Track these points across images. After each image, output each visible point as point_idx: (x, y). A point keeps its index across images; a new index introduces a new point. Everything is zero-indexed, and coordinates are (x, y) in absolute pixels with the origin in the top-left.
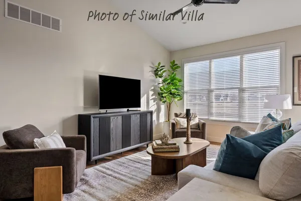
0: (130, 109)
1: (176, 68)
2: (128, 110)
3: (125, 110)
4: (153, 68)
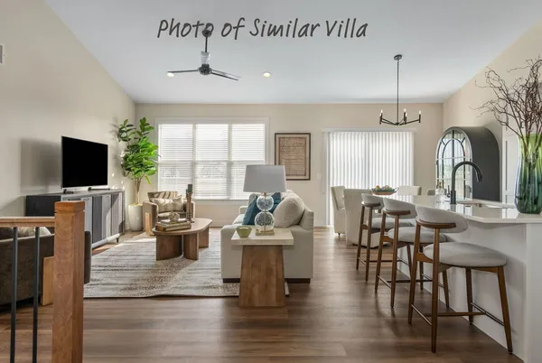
0: (93, 187)
1: (148, 129)
2: (90, 189)
3: (86, 188)
4: (115, 126)
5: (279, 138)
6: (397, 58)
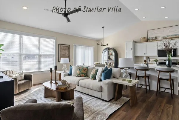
5: (60, 46)
6: (103, 27)
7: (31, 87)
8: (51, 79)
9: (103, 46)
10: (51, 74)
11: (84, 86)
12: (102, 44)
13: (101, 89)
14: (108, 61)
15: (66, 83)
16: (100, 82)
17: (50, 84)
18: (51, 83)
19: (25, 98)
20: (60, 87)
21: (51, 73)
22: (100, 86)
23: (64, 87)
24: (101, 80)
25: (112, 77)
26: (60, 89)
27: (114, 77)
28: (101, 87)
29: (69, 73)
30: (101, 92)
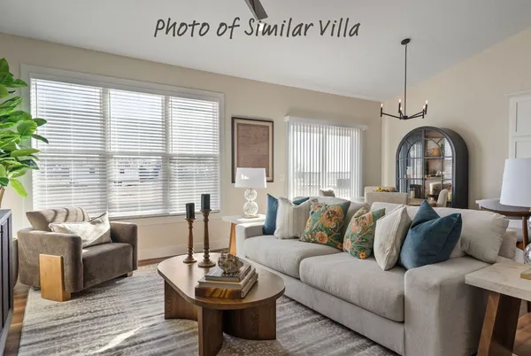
5: (238, 124)
6: (406, 42)
7: (135, 268)
8: (191, 249)
9: (406, 118)
10: (191, 228)
11: (319, 284)
12: (400, 111)
13: (400, 312)
14: (424, 179)
15: (242, 269)
16: (395, 274)
17: (186, 266)
18: (190, 261)
19: (101, 313)
20: (213, 288)
21: (191, 223)
22: (395, 294)
23: (230, 289)
24: (398, 265)
25: (457, 251)
26: (211, 297)
27: (468, 255)
28: (402, 298)
29: (263, 223)
30: (403, 322)
